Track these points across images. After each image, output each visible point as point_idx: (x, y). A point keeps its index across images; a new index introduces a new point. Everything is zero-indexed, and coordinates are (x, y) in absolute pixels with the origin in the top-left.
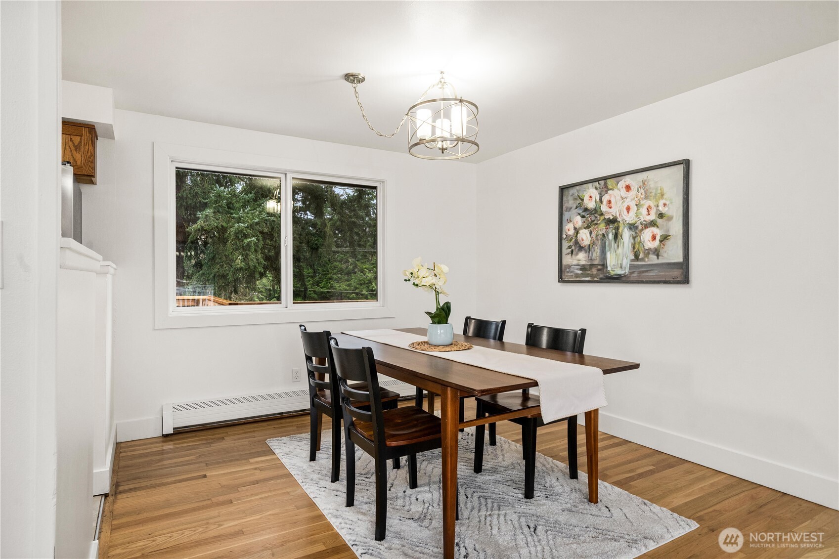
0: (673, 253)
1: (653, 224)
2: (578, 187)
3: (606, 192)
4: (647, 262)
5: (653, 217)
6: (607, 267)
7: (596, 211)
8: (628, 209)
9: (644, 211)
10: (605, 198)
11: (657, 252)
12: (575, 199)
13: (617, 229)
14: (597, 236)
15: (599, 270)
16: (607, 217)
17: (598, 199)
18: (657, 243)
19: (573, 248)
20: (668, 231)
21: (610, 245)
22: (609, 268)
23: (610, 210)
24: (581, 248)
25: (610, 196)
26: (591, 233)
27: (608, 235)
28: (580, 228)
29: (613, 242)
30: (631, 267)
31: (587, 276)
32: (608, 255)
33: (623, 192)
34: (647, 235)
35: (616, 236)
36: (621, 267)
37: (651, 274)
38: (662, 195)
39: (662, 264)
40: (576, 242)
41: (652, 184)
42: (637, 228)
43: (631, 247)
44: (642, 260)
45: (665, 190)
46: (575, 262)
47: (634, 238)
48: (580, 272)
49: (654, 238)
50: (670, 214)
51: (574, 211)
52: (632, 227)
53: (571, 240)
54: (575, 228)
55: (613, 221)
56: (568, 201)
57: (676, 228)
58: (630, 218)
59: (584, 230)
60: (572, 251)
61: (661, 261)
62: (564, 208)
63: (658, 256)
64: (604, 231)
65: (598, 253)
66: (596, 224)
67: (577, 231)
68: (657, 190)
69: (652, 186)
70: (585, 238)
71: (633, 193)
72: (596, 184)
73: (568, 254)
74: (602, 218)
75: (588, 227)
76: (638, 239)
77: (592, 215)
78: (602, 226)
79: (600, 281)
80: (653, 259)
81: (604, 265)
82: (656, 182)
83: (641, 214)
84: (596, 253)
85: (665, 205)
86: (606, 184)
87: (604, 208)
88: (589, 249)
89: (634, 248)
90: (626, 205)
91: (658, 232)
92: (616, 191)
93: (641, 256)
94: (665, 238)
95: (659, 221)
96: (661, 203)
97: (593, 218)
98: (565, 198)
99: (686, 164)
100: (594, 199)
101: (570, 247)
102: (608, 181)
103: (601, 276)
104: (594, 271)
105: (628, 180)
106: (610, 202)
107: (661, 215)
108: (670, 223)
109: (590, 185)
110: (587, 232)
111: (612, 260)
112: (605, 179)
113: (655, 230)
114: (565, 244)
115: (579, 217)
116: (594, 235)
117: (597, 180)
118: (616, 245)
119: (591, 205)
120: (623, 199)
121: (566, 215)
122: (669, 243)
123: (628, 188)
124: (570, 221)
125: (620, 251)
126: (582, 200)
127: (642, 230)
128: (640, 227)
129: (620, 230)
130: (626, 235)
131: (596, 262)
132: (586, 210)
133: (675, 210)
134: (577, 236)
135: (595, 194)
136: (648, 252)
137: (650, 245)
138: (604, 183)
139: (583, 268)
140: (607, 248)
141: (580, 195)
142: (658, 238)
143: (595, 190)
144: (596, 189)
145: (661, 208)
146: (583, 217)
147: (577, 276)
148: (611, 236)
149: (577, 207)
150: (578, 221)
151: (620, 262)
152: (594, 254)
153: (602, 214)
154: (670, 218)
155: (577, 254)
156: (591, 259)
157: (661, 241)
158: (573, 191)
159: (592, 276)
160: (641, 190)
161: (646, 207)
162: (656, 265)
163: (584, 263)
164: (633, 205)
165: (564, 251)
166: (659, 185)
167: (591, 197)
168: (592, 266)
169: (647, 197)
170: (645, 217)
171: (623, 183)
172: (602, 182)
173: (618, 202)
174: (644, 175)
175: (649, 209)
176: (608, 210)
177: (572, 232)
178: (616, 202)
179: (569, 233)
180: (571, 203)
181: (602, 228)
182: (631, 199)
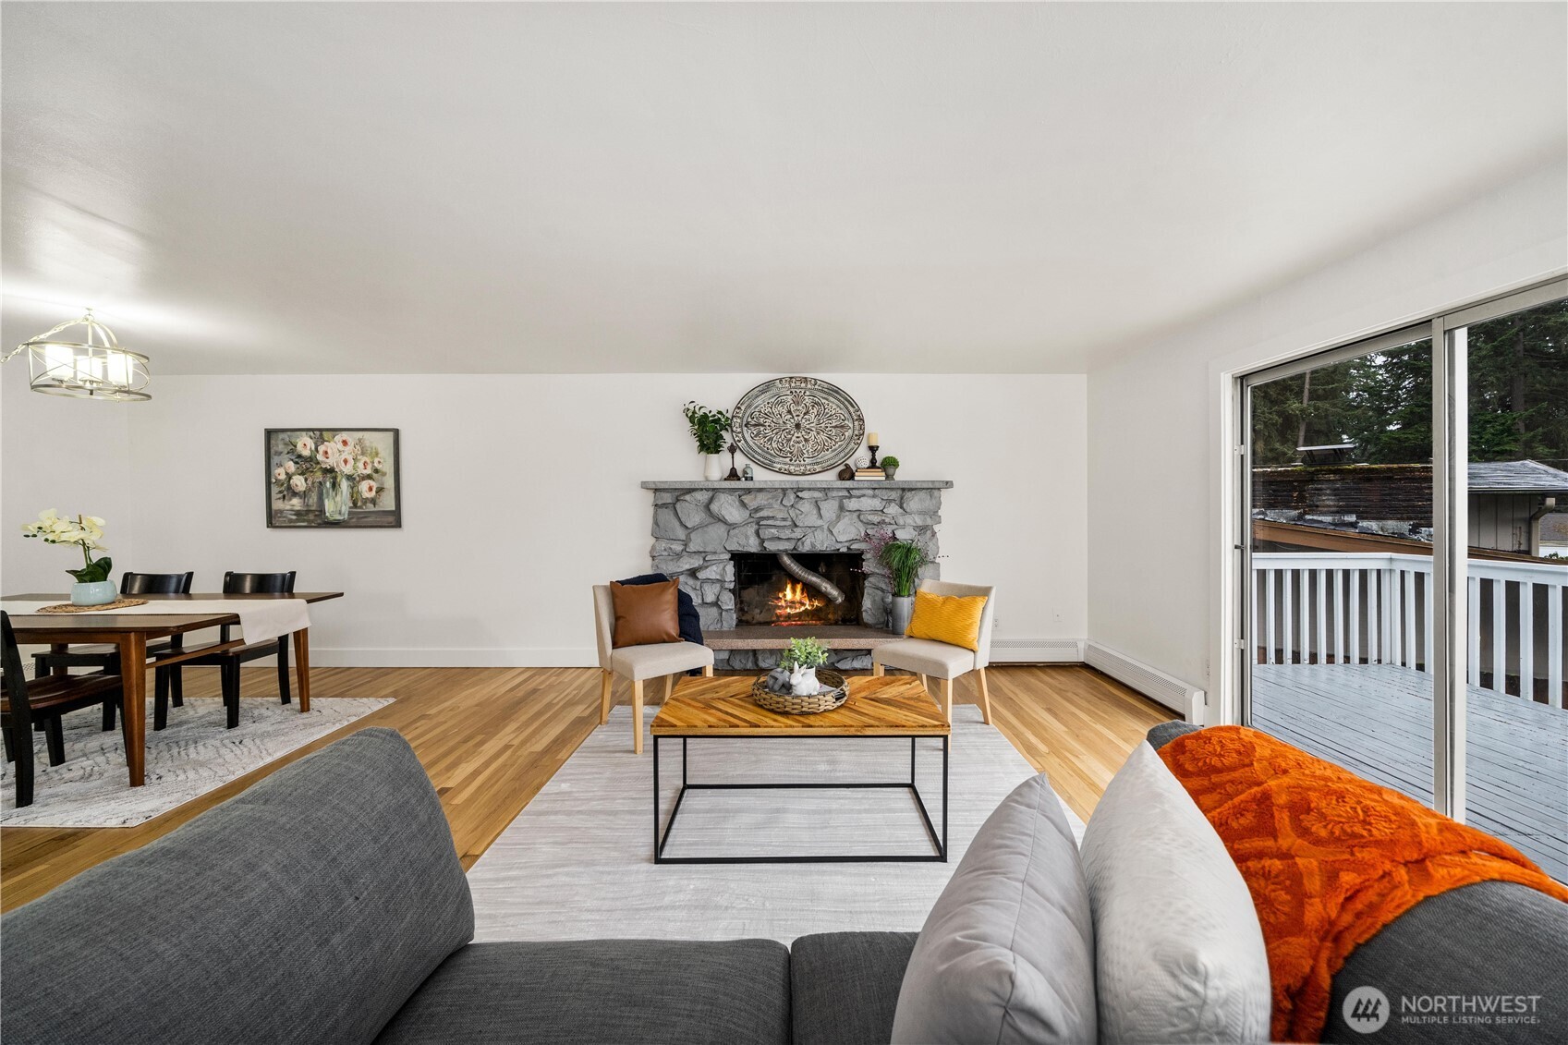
0: (388, 503)
1: (369, 477)
2: (289, 433)
3: (322, 443)
4: (365, 509)
5: (369, 471)
6: (325, 513)
7: (312, 459)
8: (346, 462)
9: (361, 465)
10: (321, 449)
11: (373, 501)
12: (286, 444)
13: (335, 478)
14: (313, 483)
15: (316, 515)
16: (324, 467)
17: (313, 448)
18: (373, 493)
19: (285, 493)
20: (382, 484)
21: (328, 492)
22: (327, 514)
23: (327, 460)
24: (295, 494)
25: (327, 447)
26: (306, 480)
27: (325, 483)
28: (294, 474)
29: (331, 490)
30: (350, 513)
31: (304, 521)
32: (326, 502)
33: (340, 446)
34: (364, 486)
35: (334, 485)
36: (340, 514)
37: (369, 519)
38: (377, 454)
39: (379, 511)
40: (289, 487)
41: (367, 443)
42: (355, 479)
43: (349, 496)
44: (361, 507)
45: (379, 450)
46: (288, 507)
47: (352, 488)
48: (294, 517)
49: (371, 489)
50: (384, 470)
51: (285, 456)
52: (349, 478)
53: (282, 485)
54: (287, 474)
55: (331, 470)
56: (277, 445)
57: (389, 482)
58: (348, 470)
59: (298, 476)
60: (284, 497)
61: (377, 509)
62: (272, 451)
63: (374, 504)
64: (321, 479)
65: (315, 500)
66: (312, 472)
67: (289, 477)
68: (372, 449)
69: (367, 445)
70: (299, 483)
71: (349, 448)
72: (311, 433)
73: (279, 499)
74: (319, 466)
75: (302, 474)
76: (355, 489)
77: (307, 464)
78: (319, 474)
79: (319, 526)
80: (370, 507)
81: (322, 511)
82: (371, 442)
83: (358, 467)
84: (313, 499)
85: (379, 462)
86: (321, 435)
87: (320, 457)
88: (304, 495)
89: (352, 497)
90: (343, 457)
91: (374, 485)
92: (332, 444)
93: (359, 504)
94: (380, 490)
95: (375, 475)
96: (376, 460)
97: (309, 466)
98: (273, 442)
99: (396, 432)
100: (308, 448)
101: (280, 492)
102: (324, 433)
103: (319, 521)
104: (311, 517)
105: (345, 435)
106: (326, 453)
107: (376, 471)
108: (385, 478)
109: (304, 433)
110: (302, 478)
111: (329, 507)
112: (321, 430)
113: (371, 482)
114: (275, 489)
115: (291, 463)
116: (309, 482)
117: (313, 430)
118: (334, 493)
119: (306, 453)
120: (340, 451)
121: (275, 460)
122: (383, 494)
123: (345, 443)
124: (280, 465)
125: (338, 498)
126: (295, 446)
127: (359, 481)
128: (358, 479)
129: (338, 480)
130: (344, 485)
131: (313, 508)
132: (300, 456)
133: (388, 467)
134: (289, 481)
135: (311, 444)
136: (365, 501)
137: (367, 495)
138: (320, 435)
139: (298, 513)
140: (325, 495)
141: (293, 441)
142: (374, 489)
143: (309, 439)
144: (311, 438)
145: (376, 464)
146: (296, 463)
147: (291, 521)
148: (328, 484)
149: (288, 453)
150: (291, 467)
151: (338, 508)
152: (311, 500)
153: (318, 463)
154: (384, 474)
155: (290, 500)
156: (307, 505)
157: (377, 492)
158: (281, 436)
159: (308, 521)
160: (358, 447)
161: (363, 462)
162: (373, 512)
163: (299, 508)
164: (350, 458)
165: (274, 495)
166: (374, 445)
167: (305, 445)
168: (308, 512)
169: (363, 454)
170: (362, 471)
171: (339, 437)
172: (318, 433)
173: (335, 454)
174: (360, 434)
175: (365, 463)
176: (325, 459)
177: (283, 477)
178: (333, 454)
179: (280, 478)
180: (281, 447)
181: (319, 476)
182: (348, 453)
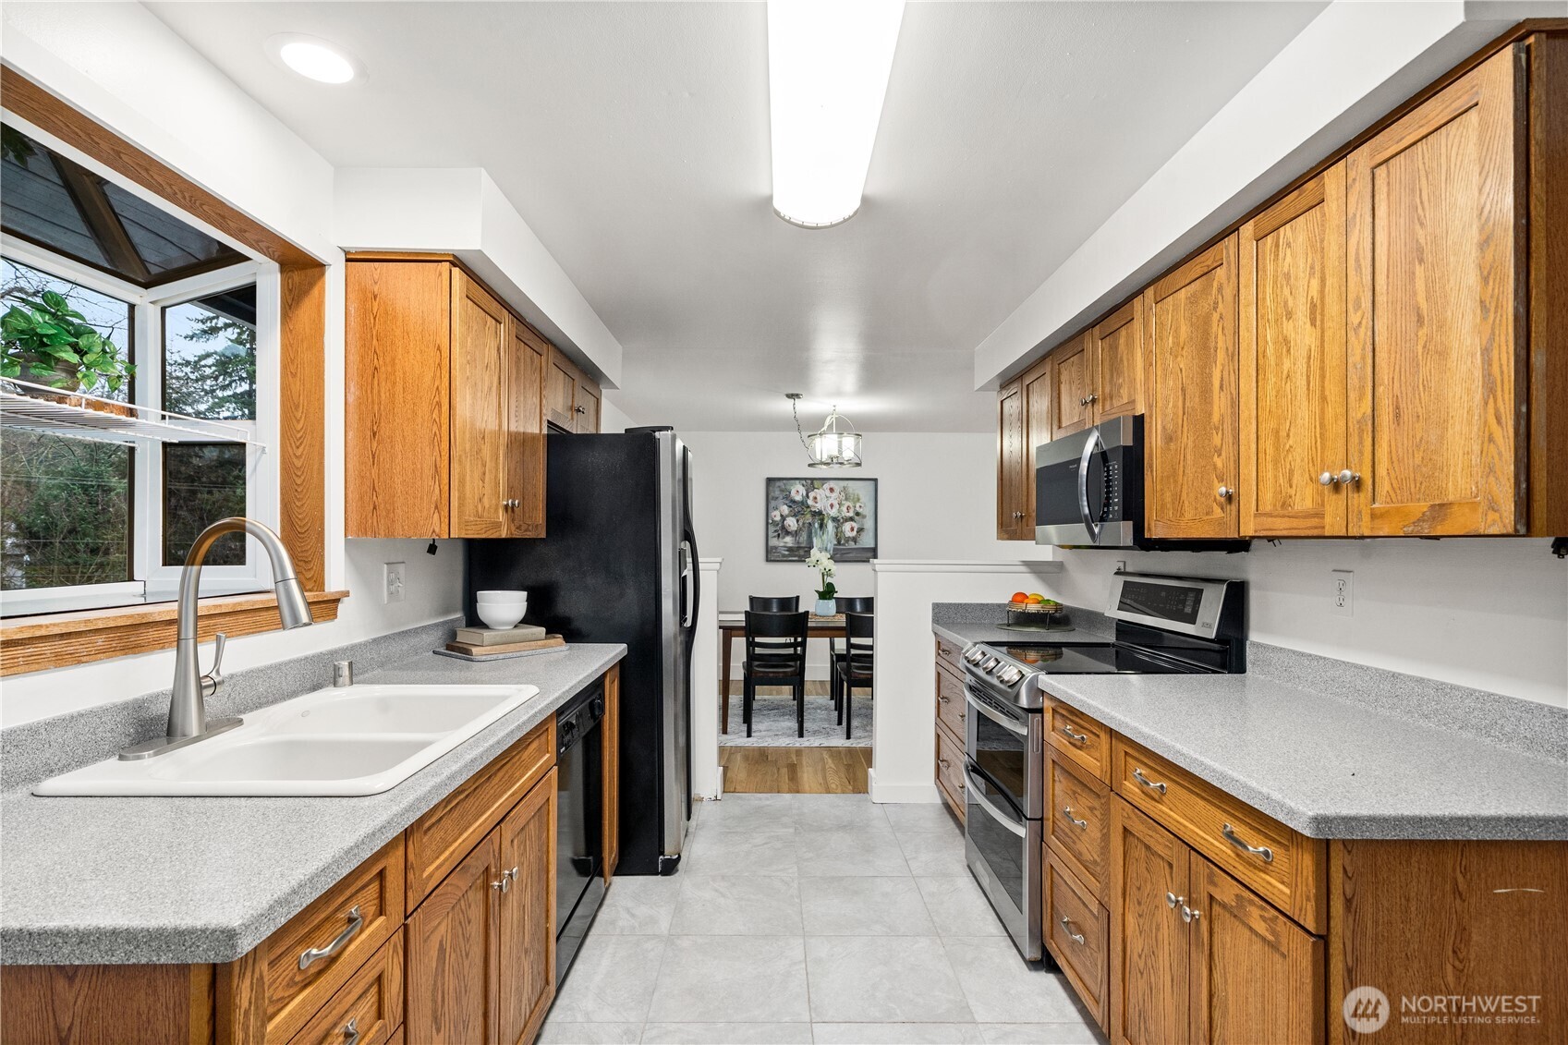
0: (866, 541)
1: (851, 519)
2: (785, 481)
3: (813, 490)
4: (847, 546)
5: (851, 514)
7: (803, 504)
8: (832, 506)
9: (844, 509)
10: (812, 495)
11: (854, 540)
12: (782, 491)
13: (822, 520)
14: (804, 524)
15: (806, 551)
16: (813, 510)
17: (805, 494)
18: (855, 533)
19: (780, 532)
20: (863, 525)
21: (816, 532)
23: (817, 505)
24: (788, 533)
25: (817, 493)
26: (798, 521)
27: (814, 524)
28: (787, 516)
29: (819, 530)
30: (834, 550)
31: (795, 556)
32: (815, 540)
33: (828, 493)
34: (847, 527)
35: (822, 526)
37: (851, 555)
38: (859, 500)
39: (859, 548)
40: (783, 528)
41: (851, 490)
42: (839, 521)
43: (834, 535)
44: (844, 545)
45: (861, 496)
46: (782, 544)
47: (837, 528)
48: (787, 553)
49: (852, 529)
50: (864, 513)
51: (780, 501)
52: (835, 519)
53: (778, 525)
54: (782, 516)
55: (820, 513)
56: (774, 492)
57: (869, 524)
58: (833, 513)
59: (791, 518)
60: (779, 535)
61: (858, 546)
62: (770, 497)
63: (855, 543)
64: (810, 521)
65: (805, 538)
66: (803, 514)
67: (783, 518)
68: (854, 495)
69: (851, 491)
70: (791, 524)
71: (834, 495)
72: (804, 482)
73: (775, 537)
74: (809, 510)
75: (795, 516)
76: (840, 529)
77: (799, 508)
78: (809, 516)
80: (852, 545)
81: (811, 548)
82: (854, 490)
83: (842, 511)
84: (803, 537)
85: (860, 506)
86: (812, 483)
87: (810, 502)
88: (796, 534)
89: (837, 536)
90: (830, 502)
91: (856, 526)
92: (820, 491)
93: (842, 542)
94: (860, 530)
95: (856, 518)
96: (858, 505)
97: (800, 509)
98: (771, 488)
99: (876, 480)
100: (801, 494)
101: (775, 531)
102: (815, 482)
104: (802, 552)
105: (832, 484)
106: (815, 498)
107: (858, 514)
108: (865, 520)
109: (797, 482)
110: (794, 519)
111: (816, 544)
112: (812, 480)
113: (854, 524)
114: (772, 529)
115: (785, 506)
116: (800, 523)
117: (805, 479)
118: (821, 532)
119: (798, 498)
120: (827, 497)
121: (773, 504)
122: (863, 534)
123: (832, 490)
124: (776, 508)
125: (825, 537)
126: (790, 493)
127: (843, 523)
128: (842, 520)
129: (825, 521)
130: (830, 526)
131: (802, 545)
132: (794, 502)
133: (867, 510)
134: (784, 522)
135: (802, 491)
136: (848, 539)
137: (849, 534)
138: (811, 483)
139: (790, 549)
140: (813, 534)
141: (788, 487)
142: (855, 530)
143: (801, 487)
144: (803, 486)
145: (858, 509)
146: (790, 507)
147: (784, 556)
148: (816, 525)
149: (784, 498)
150: (785, 510)
151: (825, 546)
152: (801, 539)
153: (808, 507)
154: (864, 517)
155: (784, 538)
156: (799, 543)
157: (857, 532)
158: (778, 484)
159: (799, 556)
160: (842, 494)
161: (846, 506)
162: (854, 549)
163: (791, 545)
164: (836, 503)
165: (770, 534)
166: (856, 492)
167: (798, 492)
168: (799, 548)
169: (846, 499)
170: (845, 514)
171: (827, 486)
172: (809, 482)
173: (823, 500)
174: (845, 483)
175: (848, 508)
176: (814, 504)
177: (778, 518)
178: (821, 499)
179: (775, 519)
180: (777, 493)
181: (809, 518)
182: (834, 498)
